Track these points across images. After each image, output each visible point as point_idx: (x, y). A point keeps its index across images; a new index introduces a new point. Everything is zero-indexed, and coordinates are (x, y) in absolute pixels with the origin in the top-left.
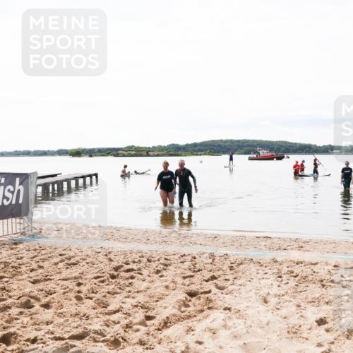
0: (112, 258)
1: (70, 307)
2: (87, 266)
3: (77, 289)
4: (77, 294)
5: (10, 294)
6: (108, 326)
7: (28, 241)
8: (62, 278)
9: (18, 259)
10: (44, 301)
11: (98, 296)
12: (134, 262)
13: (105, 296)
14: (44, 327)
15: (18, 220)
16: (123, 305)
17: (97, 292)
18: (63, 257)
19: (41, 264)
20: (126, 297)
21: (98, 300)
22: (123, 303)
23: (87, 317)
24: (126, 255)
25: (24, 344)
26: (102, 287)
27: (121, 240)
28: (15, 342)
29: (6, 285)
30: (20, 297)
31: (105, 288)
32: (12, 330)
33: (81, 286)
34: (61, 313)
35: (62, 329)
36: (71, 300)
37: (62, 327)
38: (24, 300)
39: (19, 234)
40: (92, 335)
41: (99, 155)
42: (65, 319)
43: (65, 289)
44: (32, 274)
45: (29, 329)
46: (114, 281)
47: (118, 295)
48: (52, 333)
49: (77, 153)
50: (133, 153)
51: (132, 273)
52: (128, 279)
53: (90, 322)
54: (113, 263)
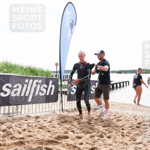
0: (137, 118)
1: (119, 139)
2: (126, 121)
3: (122, 131)
4: (122, 134)
5: (94, 131)
6: (136, 149)
8: (115, 126)
10: (108, 135)
11: (131, 135)
12: (147, 121)
13: (134, 136)
14: (108, 146)
16: (143, 141)
17: (131, 133)
18: (115, 117)
20: (144, 137)
21: (132, 137)
22: (143, 140)
23: (127, 144)
24: (143, 117)
26: (133, 132)
27: (140, 111)
29: (92, 127)
30: (98, 132)
31: (134, 132)
32: (95, 146)
33: (124, 130)
34: (116, 141)
36: (119, 136)
37: (116, 147)
38: (100, 134)
39: (97, 106)
41: (129, 73)
42: (117, 144)
44: (103, 123)
45: (102, 146)
46: (138, 129)
47: (140, 136)
49: (120, 72)
50: (144, 72)
51: (146, 126)
52: (144, 129)
53: (128, 147)
54: (137, 121)
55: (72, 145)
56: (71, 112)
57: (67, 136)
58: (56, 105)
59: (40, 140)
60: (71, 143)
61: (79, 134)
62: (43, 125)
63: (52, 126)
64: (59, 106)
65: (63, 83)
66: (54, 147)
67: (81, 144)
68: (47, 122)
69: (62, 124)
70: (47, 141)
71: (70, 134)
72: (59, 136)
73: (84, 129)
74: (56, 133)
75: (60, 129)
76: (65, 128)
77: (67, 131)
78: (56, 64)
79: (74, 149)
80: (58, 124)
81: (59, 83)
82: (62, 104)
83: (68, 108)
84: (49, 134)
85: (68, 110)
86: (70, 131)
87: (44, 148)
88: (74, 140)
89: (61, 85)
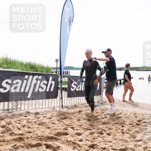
0: (137, 116)
1: (119, 136)
2: (126, 118)
3: (122, 128)
4: (122, 131)
5: (94, 127)
6: (136, 147)
7: (101, 106)
8: (115, 123)
9: (97, 113)
10: (108, 132)
11: (131, 132)
12: (147, 119)
13: (134, 133)
14: (108, 143)
15: (97, 97)
19: (106, 116)
20: (144, 134)
21: (131, 134)
22: (142, 137)
23: (127, 141)
24: (143, 115)
25: (100, 150)
27: (141, 108)
28: (96, 148)
29: (92, 123)
30: (98, 129)
31: (134, 130)
32: (95, 143)
33: (124, 127)
34: (116, 138)
35: (116, 145)
36: (119, 133)
37: (116, 144)
38: (100, 130)
39: (97, 103)
40: (129, 150)
42: (117, 141)
43: (117, 128)
44: (103, 120)
45: (102, 143)
46: (138, 126)
47: (140, 133)
48: (112, 147)
49: (120, 69)
50: (145, 69)
51: (146, 124)
52: (144, 126)
53: (128, 144)
54: (137, 118)
55: (72, 141)
56: (71, 109)
57: (67, 133)
58: (56, 102)
59: (39, 136)
60: (70, 140)
61: (79, 130)
62: (43, 121)
63: (51, 122)
64: (59, 102)
65: (63, 79)
66: (53, 144)
67: (81, 140)
68: (47, 119)
69: (61, 120)
70: (46, 138)
71: (70, 130)
72: (58, 133)
73: (83, 126)
74: (56, 129)
75: (60, 125)
76: (65, 124)
77: (67, 128)
78: (57, 61)
79: (74, 145)
80: (57, 120)
81: (59, 80)
82: (62, 101)
83: (68, 105)
84: (48, 131)
85: (68, 106)
86: (70, 127)
87: (44, 144)
88: (73, 136)
89: (61, 81)
